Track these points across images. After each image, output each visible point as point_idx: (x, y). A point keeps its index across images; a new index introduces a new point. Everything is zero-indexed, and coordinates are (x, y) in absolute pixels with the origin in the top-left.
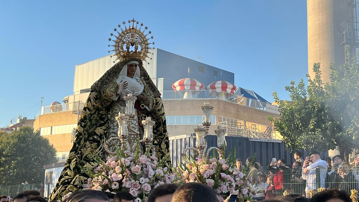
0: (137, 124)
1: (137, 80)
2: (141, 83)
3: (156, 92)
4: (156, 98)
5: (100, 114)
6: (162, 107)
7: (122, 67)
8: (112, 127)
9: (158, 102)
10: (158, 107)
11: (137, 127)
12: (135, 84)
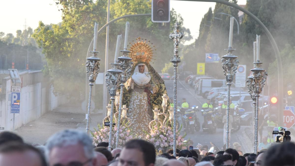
0: (146, 102)
1: (146, 74)
2: (148, 76)
3: (161, 80)
4: (161, 85)
5: (125, 96)
6: (164, 90)
7: (135, 67)
8: (130, 105)
9: (162, 87)
10: (162, 90)
11: (146, 104)
12: (143, 78)
